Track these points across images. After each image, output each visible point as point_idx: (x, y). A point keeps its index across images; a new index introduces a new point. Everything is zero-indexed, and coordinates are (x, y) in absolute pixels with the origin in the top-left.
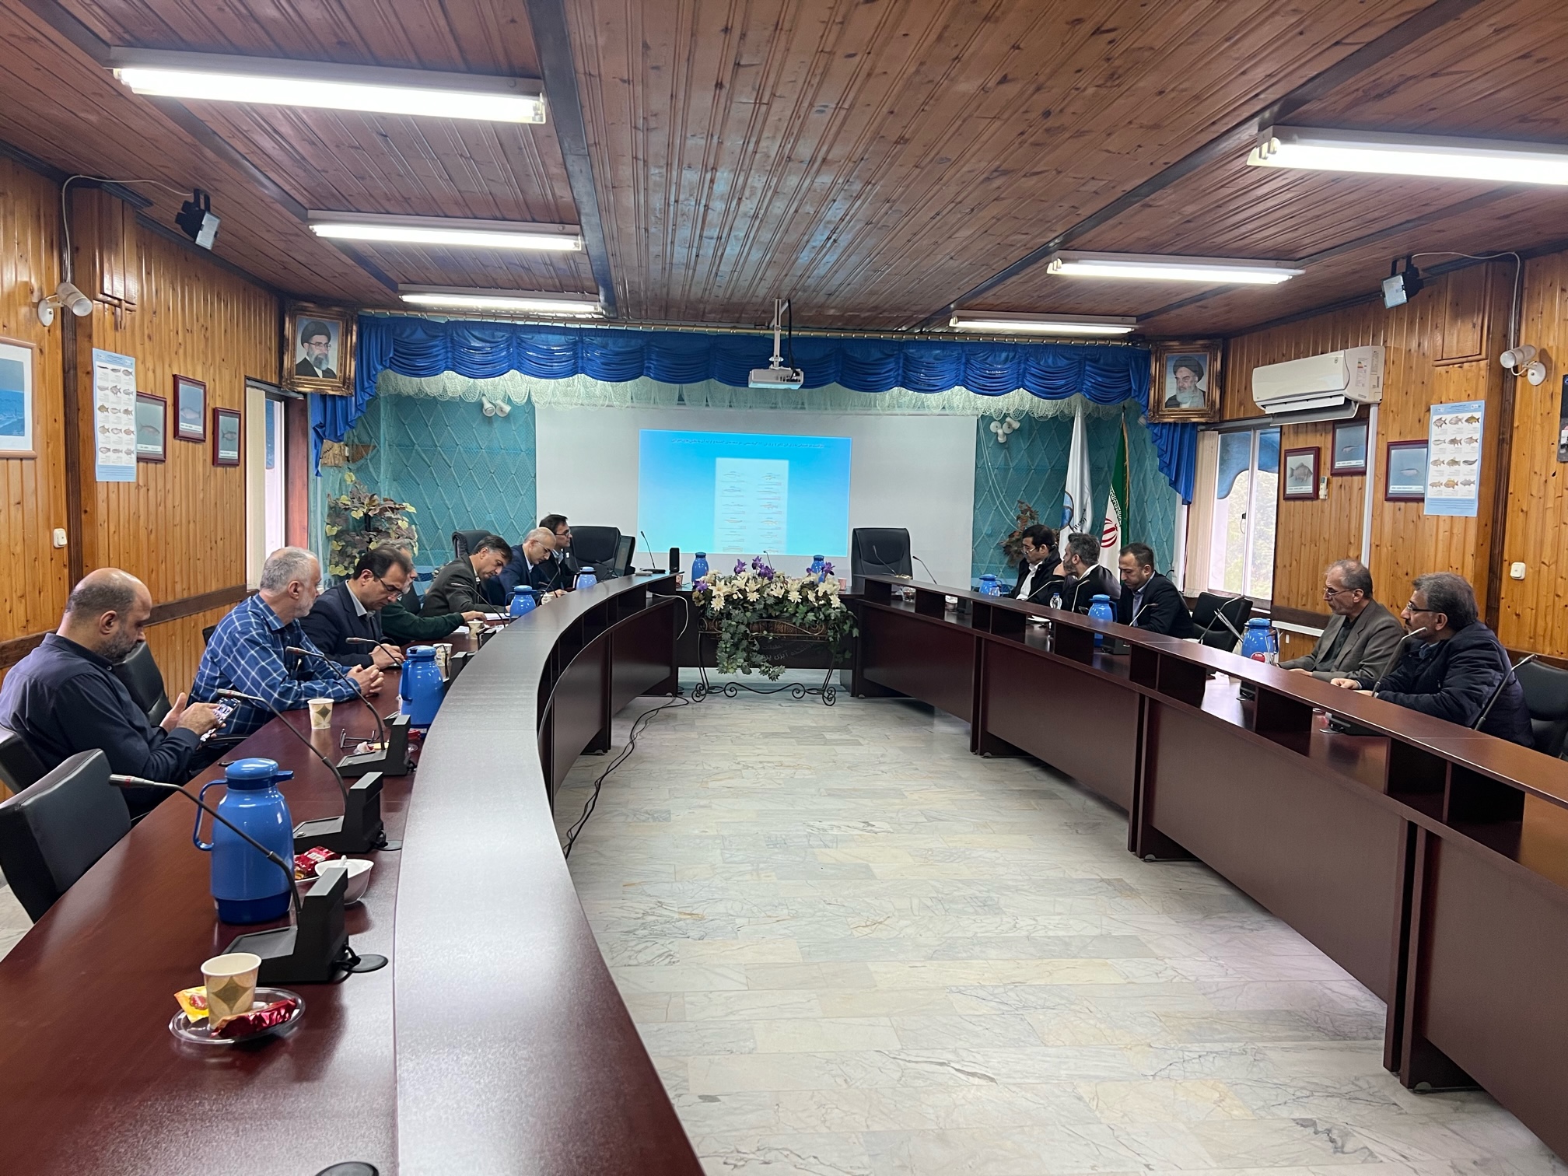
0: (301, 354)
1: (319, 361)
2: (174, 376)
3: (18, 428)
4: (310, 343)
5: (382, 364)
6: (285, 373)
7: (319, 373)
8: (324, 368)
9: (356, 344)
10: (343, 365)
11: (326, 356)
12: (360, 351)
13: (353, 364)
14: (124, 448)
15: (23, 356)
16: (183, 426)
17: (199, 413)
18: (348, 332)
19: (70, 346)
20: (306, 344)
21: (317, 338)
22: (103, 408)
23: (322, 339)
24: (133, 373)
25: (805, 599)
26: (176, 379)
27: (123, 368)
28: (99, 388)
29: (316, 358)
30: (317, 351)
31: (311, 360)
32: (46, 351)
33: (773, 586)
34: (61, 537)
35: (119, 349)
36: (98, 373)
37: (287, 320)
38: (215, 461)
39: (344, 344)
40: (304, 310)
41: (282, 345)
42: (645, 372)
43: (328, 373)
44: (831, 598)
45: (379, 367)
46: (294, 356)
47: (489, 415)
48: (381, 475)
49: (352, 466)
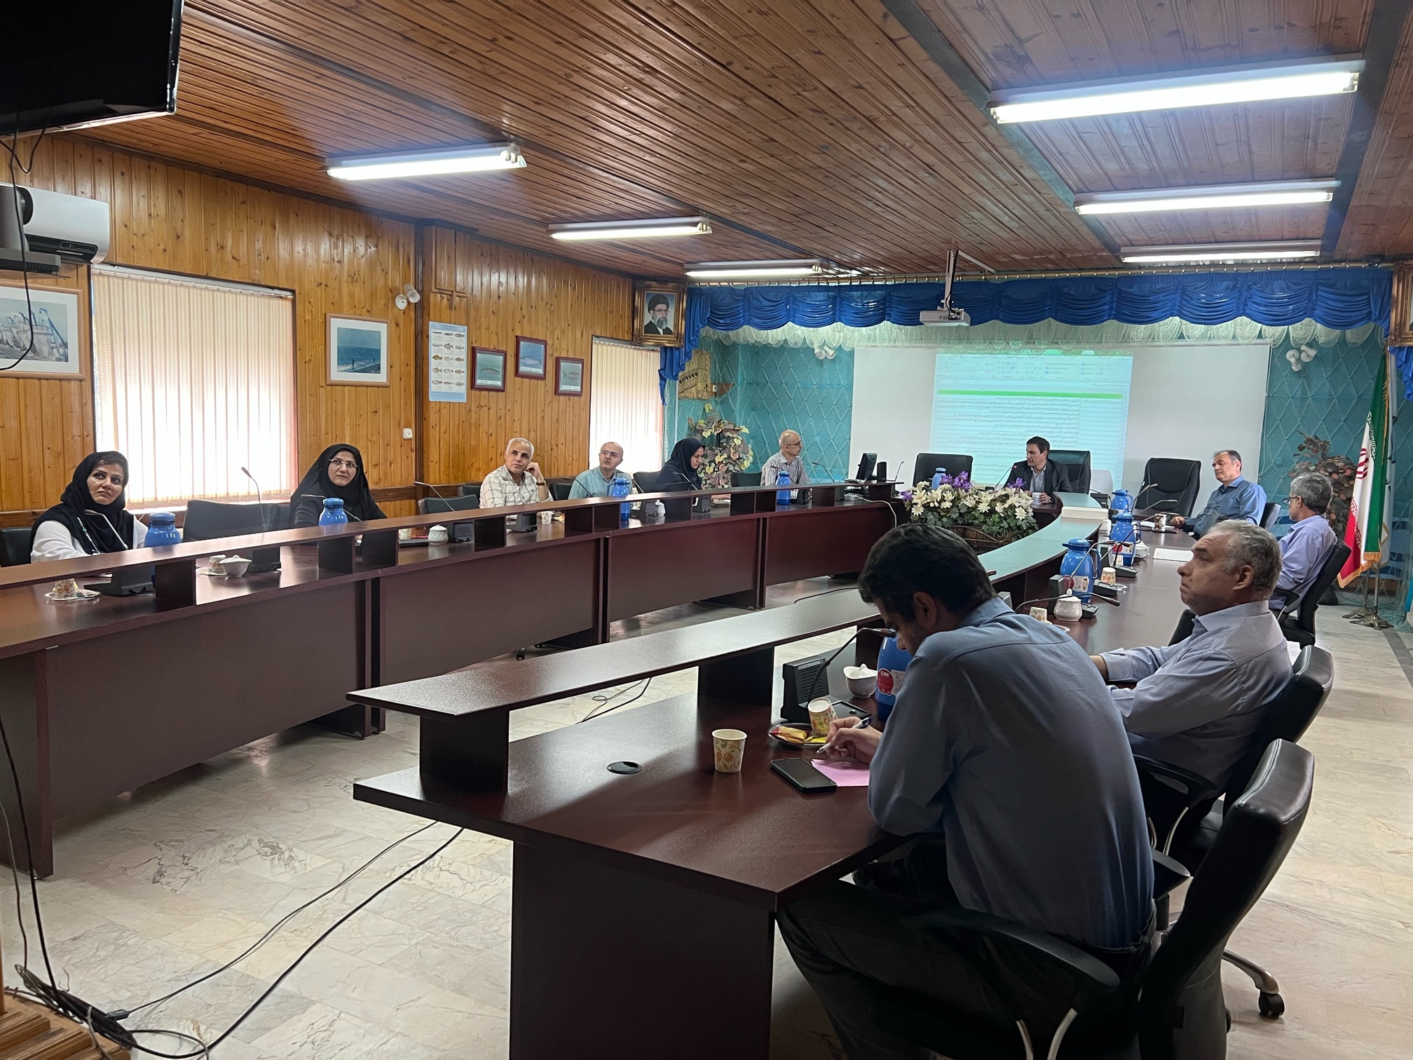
0: (648, 318)
1: (661, 323)
2: (517, 336)
3: (377, 369)
4: (654, 310)
5: (701, 323)
6: (635, 332)
7: (661, 331)
8: (664, 327)
9: (686, 308)
10: (676, 325)
11: (666, 319)
12: (688, 315)
13: (684, 323)
14: (455, 382)
15: (382, 328)
16: (522, 369)
17: (540, 360)
18: (680, 300)
19: (420, 322)
20: (651, 311)
21: (660, 306)
22: (436, 357)
23: (662, 306)
24: (466, 336)
25: (992, 511)
26: (518, 339)
27: (455, 333)
28: (434, 345)
29: (659, 321)
30: (659, 316)
31: (655, 322)
32: (401, 325)
33: (968, 498)
34: (408, 433)
35: (453, 320)
36: (432, 336)
37: (637, 295)
38: (557, 391)
39: (677, 309)
40: (649, 287)
41: (634, 312)
42: (887, 318)
43: (667, 331)
44: (1016, 510)
45: (700, 326)
46: (642, 320)
47: (820, 358)
48: (738, 406)
49: (718, 399)
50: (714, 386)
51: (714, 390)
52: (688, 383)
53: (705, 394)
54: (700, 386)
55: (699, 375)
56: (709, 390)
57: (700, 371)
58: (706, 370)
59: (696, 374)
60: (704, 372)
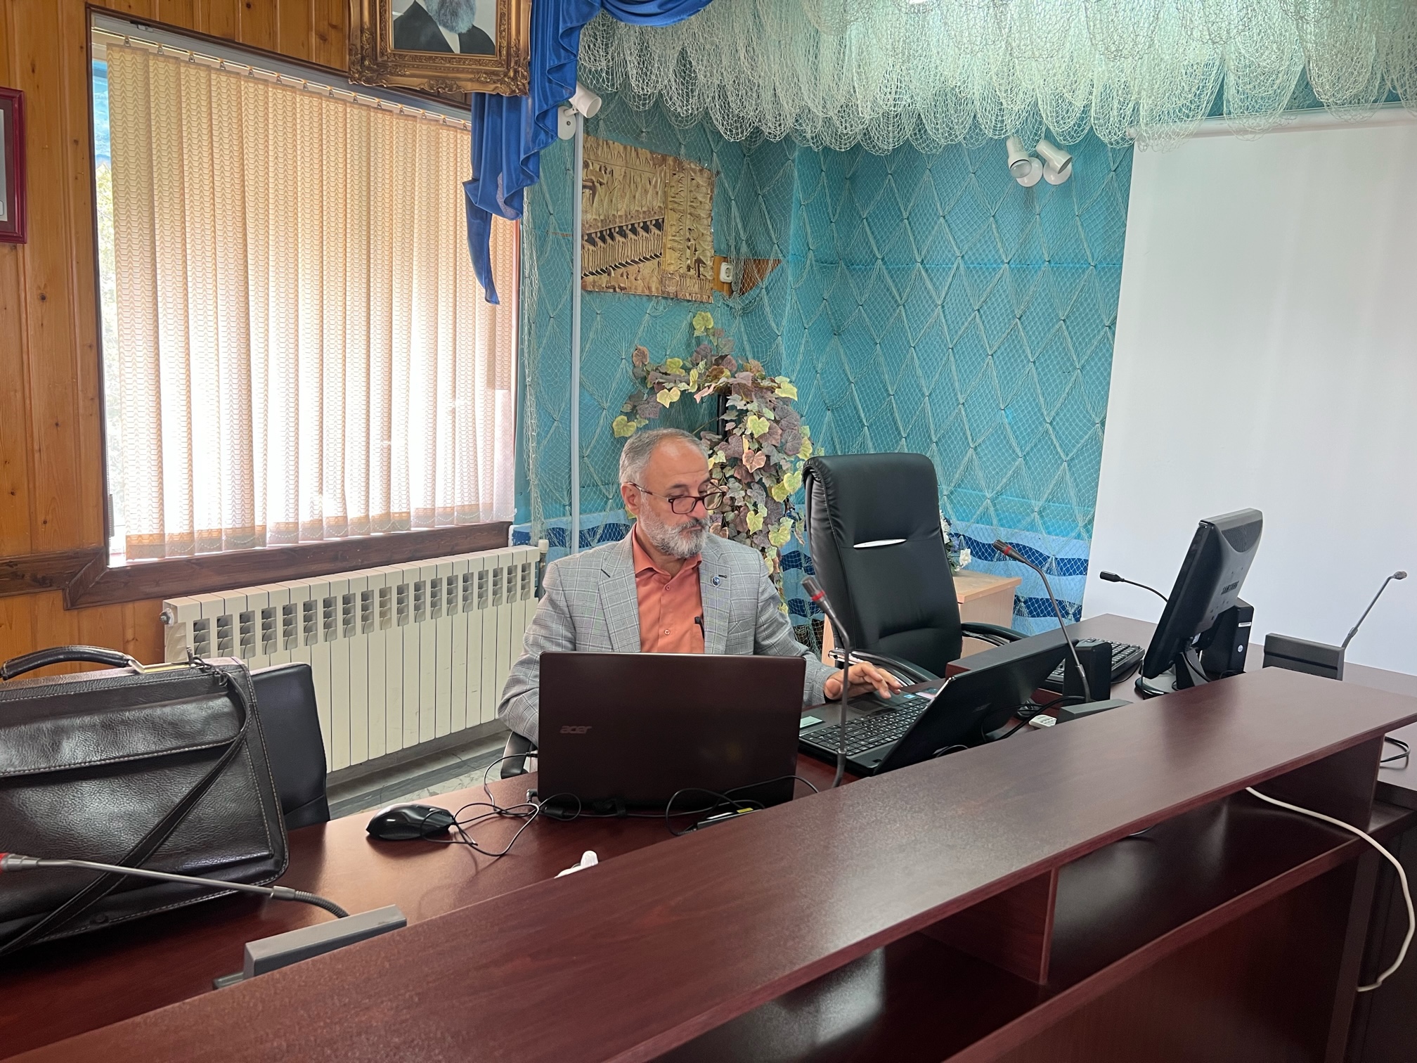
7: (453, 40)
13: (524, 10)
43: (475, 41)
47: (1025, 182)
48: (784, 322)
49: (737, 303)
50: (724, 266)
51: (723, 277)
52: (626, 248)
53: (692, 287)
54: (674, 262)
55: (670, 229)
56: (709, 275)
57: (671, 219)
58: (698, 218)
59: (659, 225)
60: (688, 222)
